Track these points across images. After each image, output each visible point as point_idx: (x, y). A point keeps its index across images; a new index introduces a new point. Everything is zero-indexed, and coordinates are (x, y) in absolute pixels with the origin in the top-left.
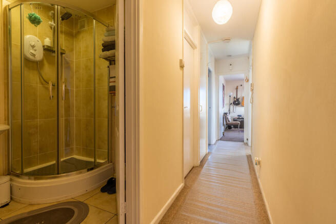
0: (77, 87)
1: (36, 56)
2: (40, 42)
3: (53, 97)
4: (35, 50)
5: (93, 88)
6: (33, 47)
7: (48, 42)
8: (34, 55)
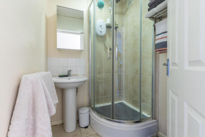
0: (125, 51)
1: (102, 32)
2: (104, 22)
3: (110, 58)
4: (102, 29)
5: (139, 50)
6: (101, 26)
7: (109, 21)
8: (101, 32)
